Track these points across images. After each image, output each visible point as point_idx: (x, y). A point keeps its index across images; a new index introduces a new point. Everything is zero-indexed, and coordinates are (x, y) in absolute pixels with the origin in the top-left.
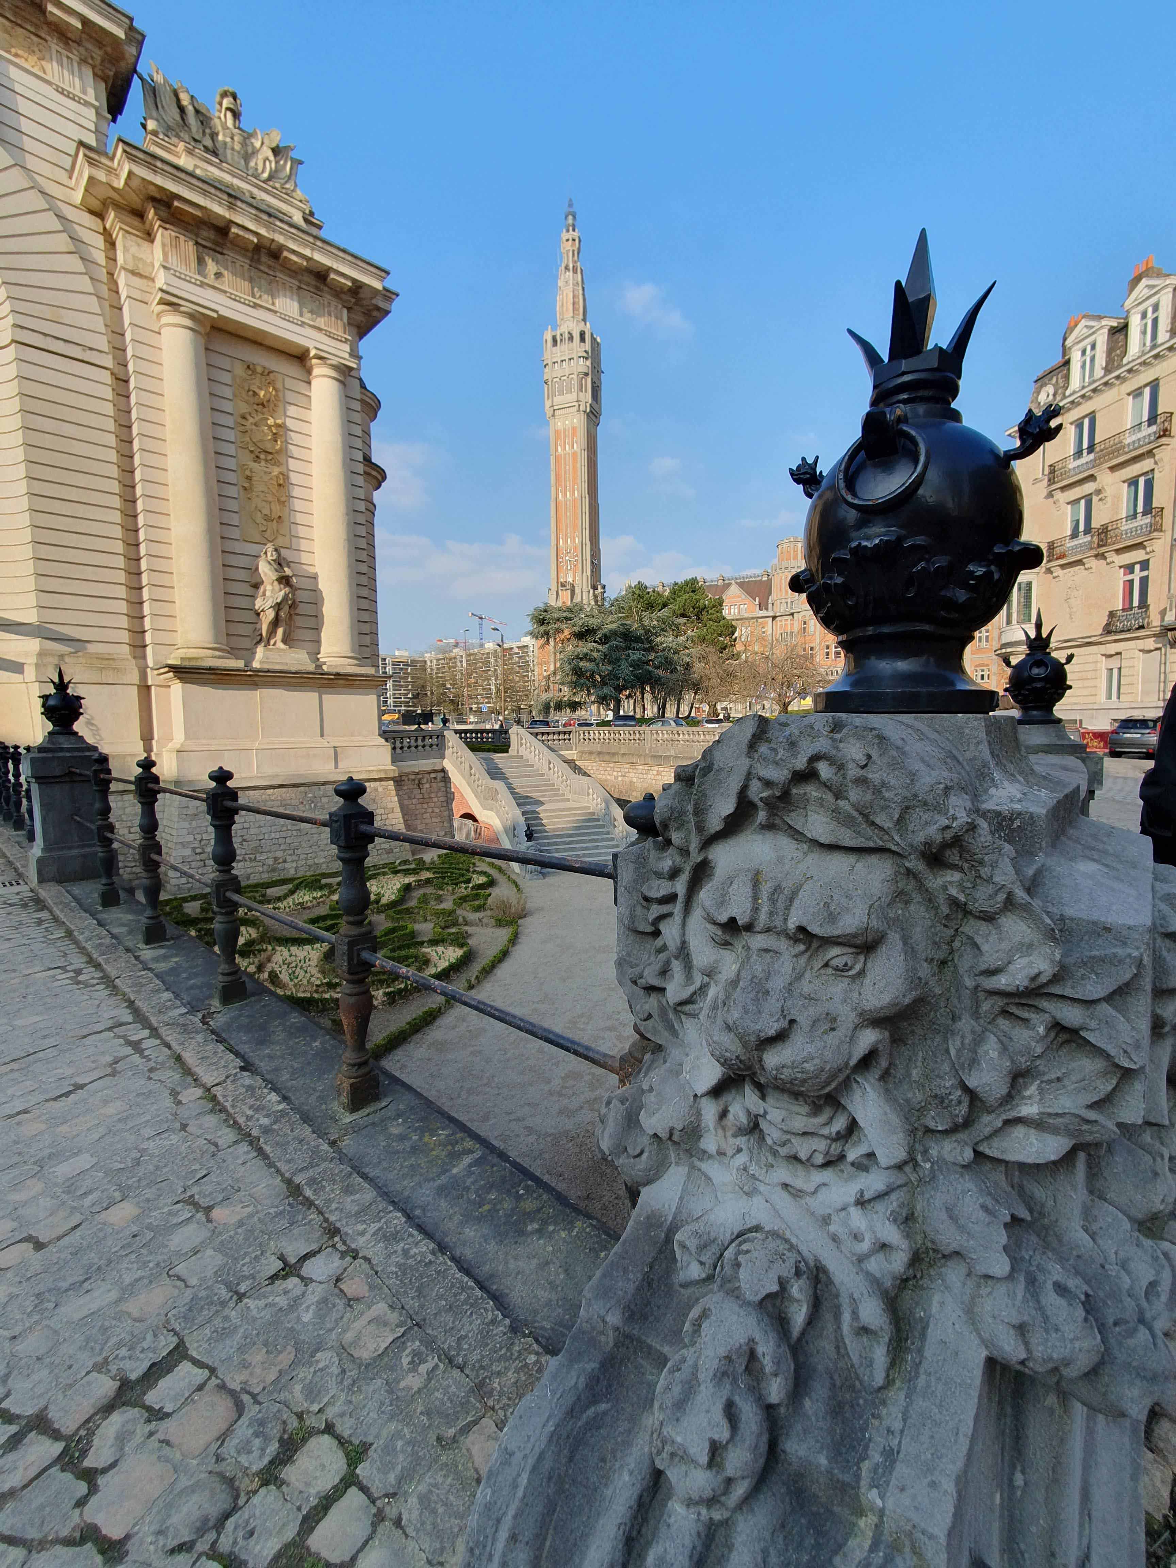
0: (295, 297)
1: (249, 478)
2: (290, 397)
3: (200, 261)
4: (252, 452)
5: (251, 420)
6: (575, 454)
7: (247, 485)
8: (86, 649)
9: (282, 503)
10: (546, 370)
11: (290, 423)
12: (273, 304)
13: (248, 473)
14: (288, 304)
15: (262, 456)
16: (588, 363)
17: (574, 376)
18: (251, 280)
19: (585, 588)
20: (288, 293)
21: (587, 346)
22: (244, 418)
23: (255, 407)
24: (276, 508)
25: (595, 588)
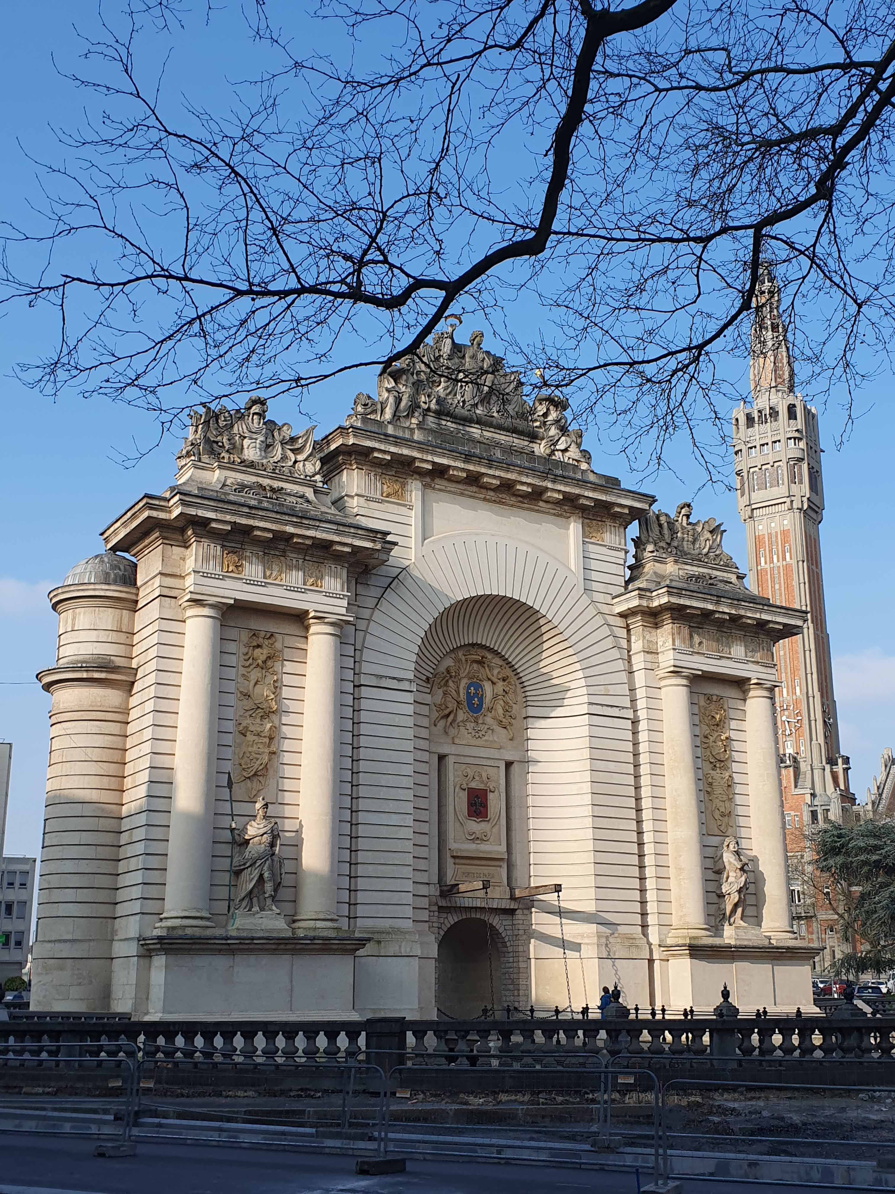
0: (743, 644)
1: (710, 784)
2: (732, 714)
3: (691, 637)
4: (711, 763)
5: (712, 739)
6: (787, 567)
7: (709, 790)
8: (617, 930)
9: (731, 800)
10: (739, 458)
11: (733, 735)
12: (730, 654)
13: (710, 780)
14: (738, 650)
15: (718, 765)
16: (802, 445)
17: (782, 464)
18: (718, 641)
19: (816, 764)
20: (739, 643)
21: (800, 423)
22: (706, 737)
23: (712, 727)
24: (727, 804)
25: (832, 761)
